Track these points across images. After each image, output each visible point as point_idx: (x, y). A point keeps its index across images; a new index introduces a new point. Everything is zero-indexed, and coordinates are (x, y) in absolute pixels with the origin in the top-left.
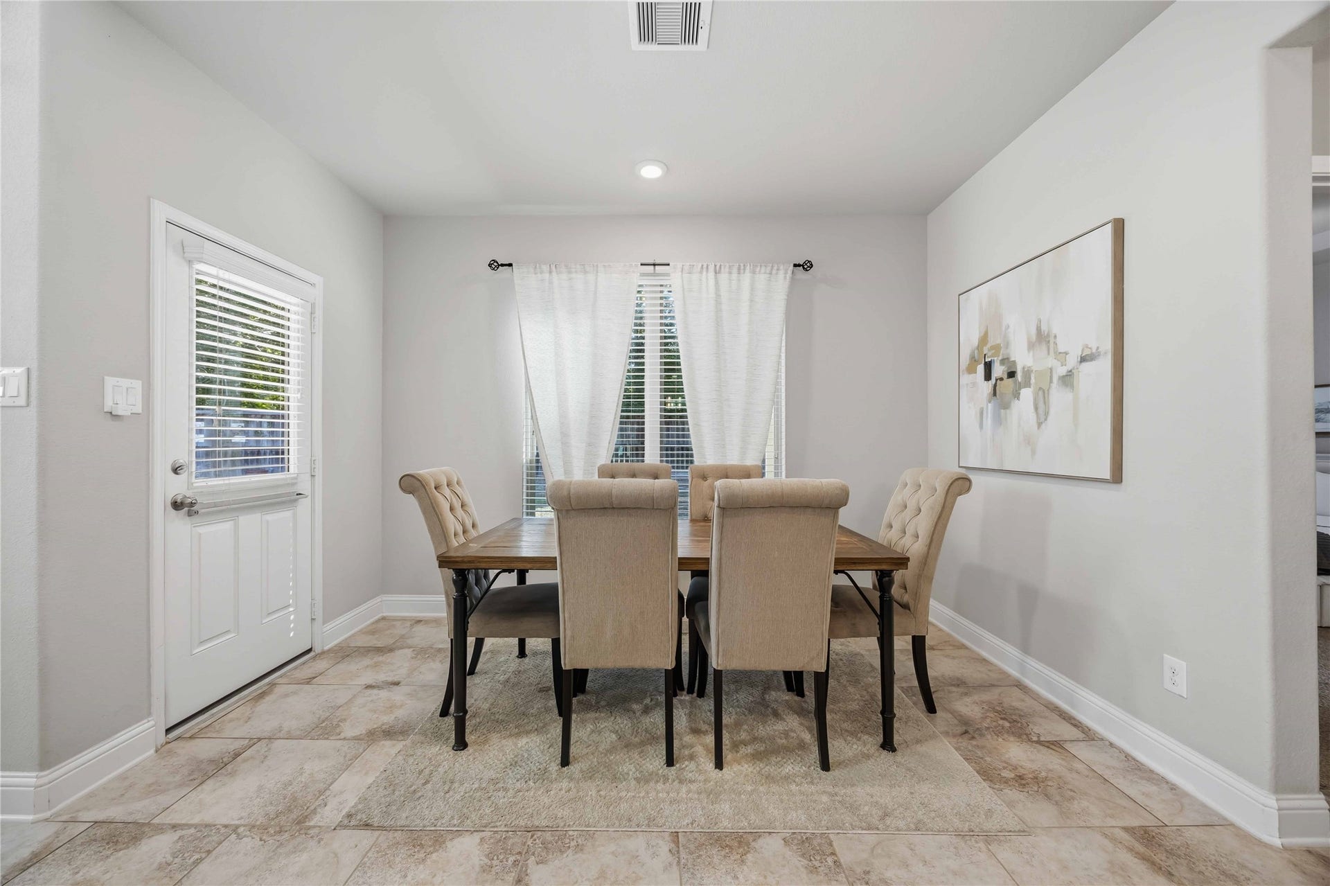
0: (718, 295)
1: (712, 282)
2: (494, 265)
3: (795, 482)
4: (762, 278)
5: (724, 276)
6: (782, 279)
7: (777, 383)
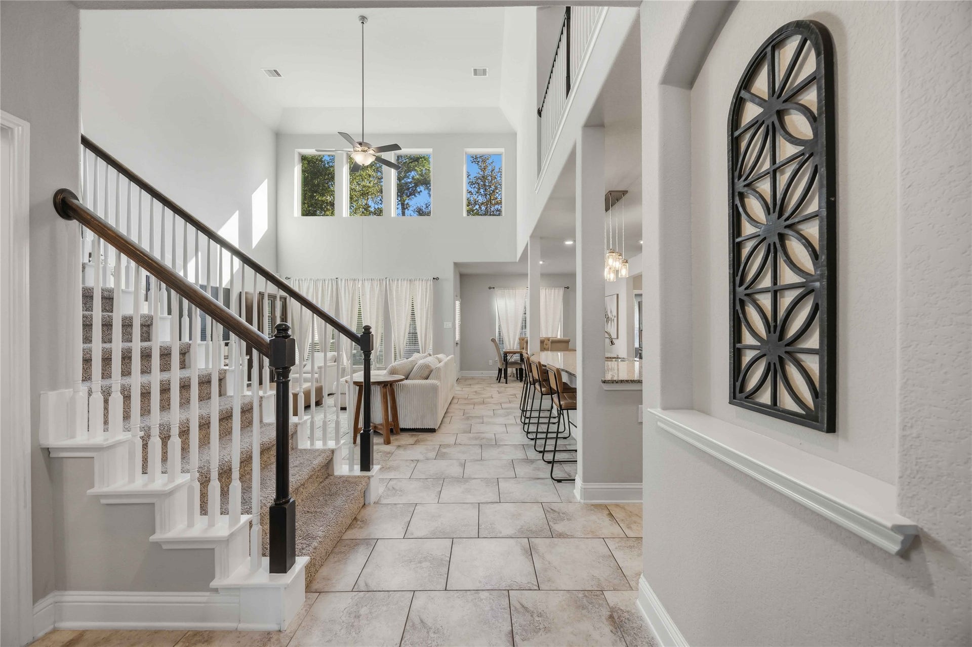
0: (546, 295)
1: (544, 292)
2: (490, 288)
3: (565, 338)
4: (557, 291)
5: (547, 290)
6: (562, 291)
7: (561, 315)
